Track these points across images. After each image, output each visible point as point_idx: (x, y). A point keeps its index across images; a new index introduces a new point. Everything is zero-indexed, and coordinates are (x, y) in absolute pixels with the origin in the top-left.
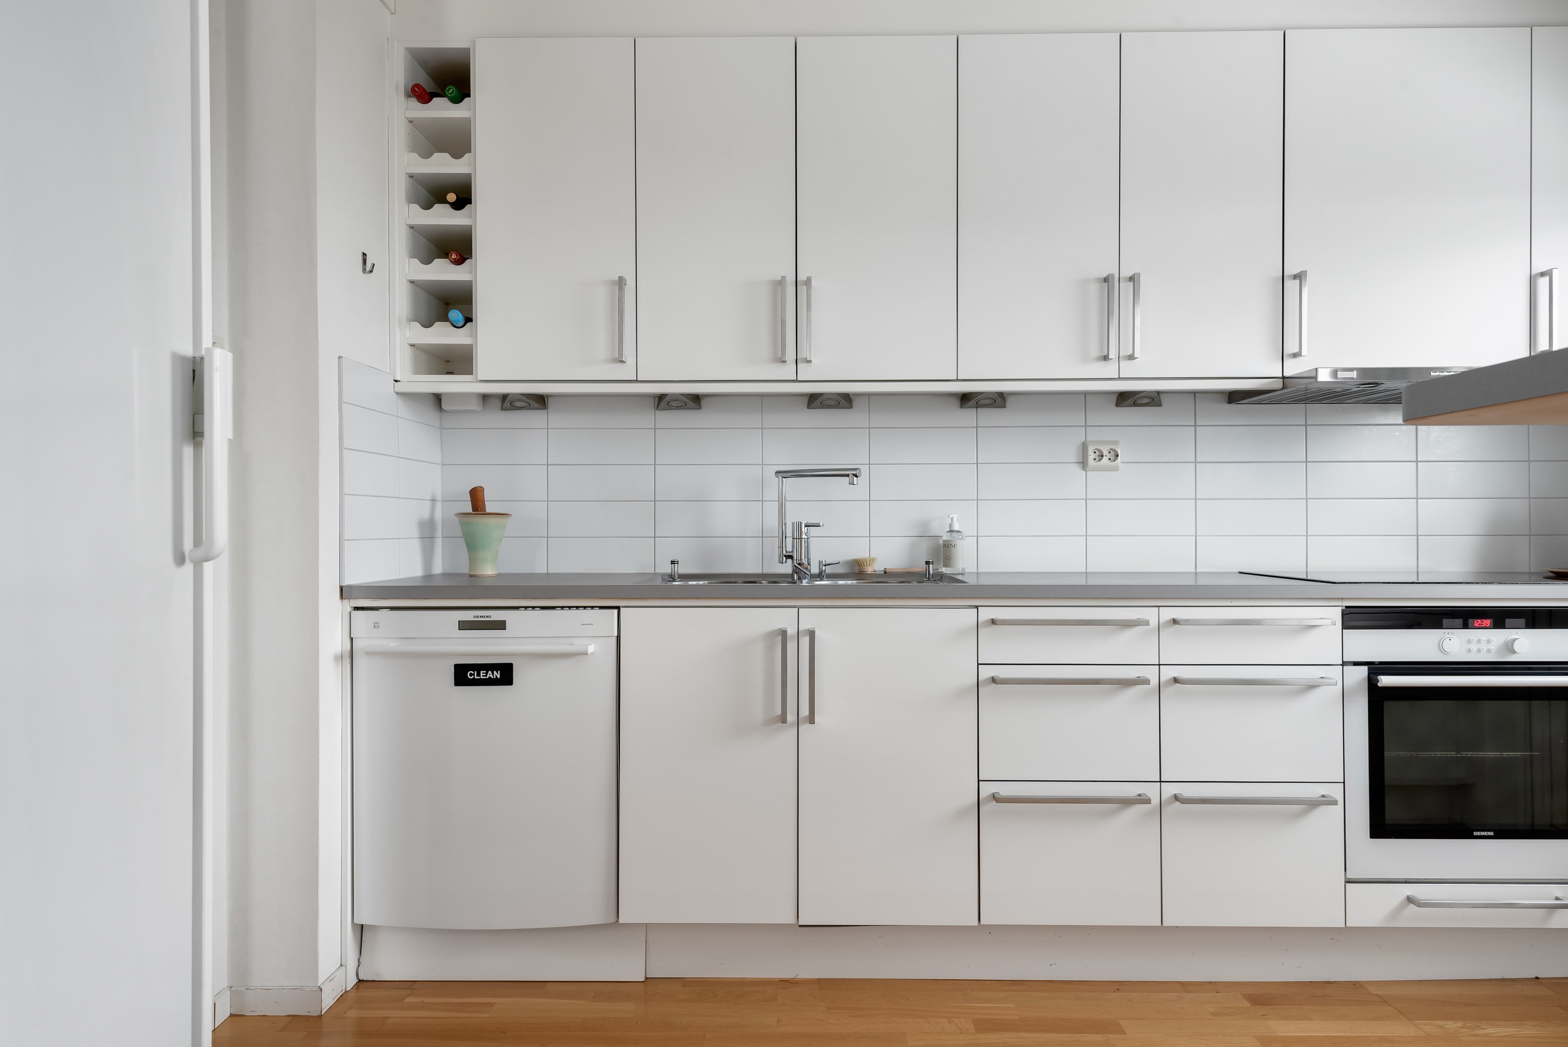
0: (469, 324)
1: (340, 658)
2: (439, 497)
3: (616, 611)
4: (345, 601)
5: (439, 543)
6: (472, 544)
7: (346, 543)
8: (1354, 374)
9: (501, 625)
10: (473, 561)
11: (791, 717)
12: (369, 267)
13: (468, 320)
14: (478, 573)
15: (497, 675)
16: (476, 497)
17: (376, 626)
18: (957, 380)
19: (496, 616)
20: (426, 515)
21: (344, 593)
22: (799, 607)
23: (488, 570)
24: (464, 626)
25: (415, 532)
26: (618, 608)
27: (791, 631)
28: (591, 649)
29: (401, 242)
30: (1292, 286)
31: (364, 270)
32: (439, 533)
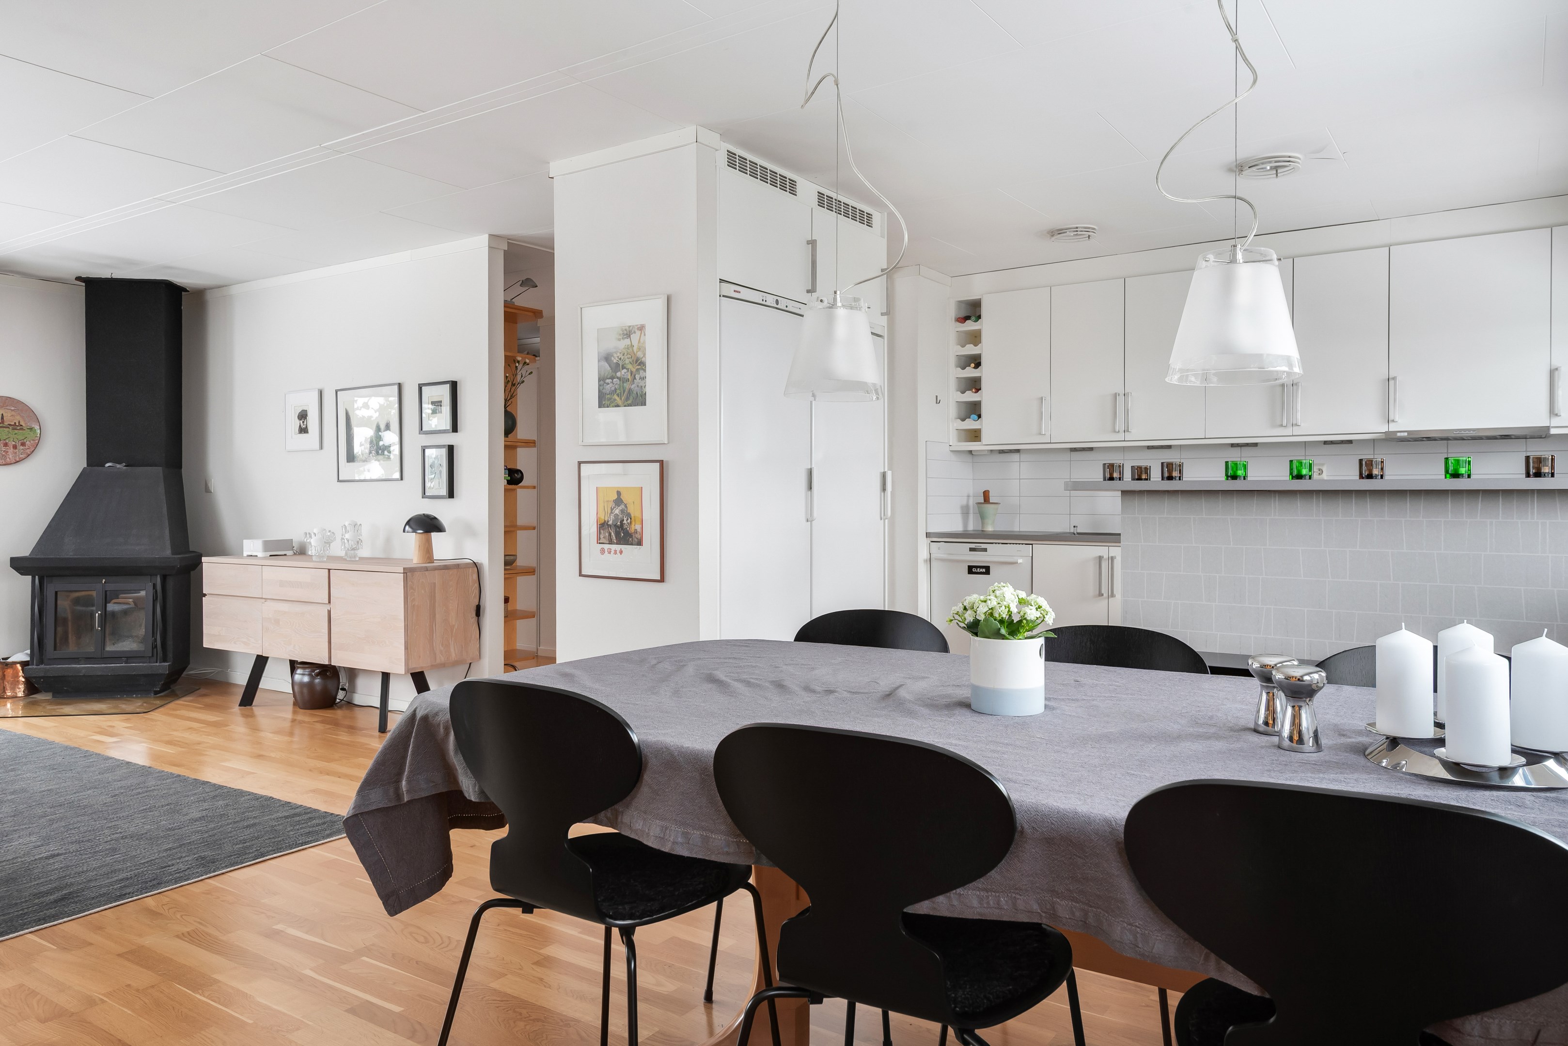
0: (980, 419)
1: (926, 561)
2: (971, 495)
3: (1031, 546)
4: (928, 538)
5: (971, 516)
6: (982, 517)
7: (928, 515)
8: (1406, 434)
9: (985, 550)
10: (983, 524)
11: (1105, 595)
12: (938, 402)
13: (979, 416)
14: (985, 530)
15: (984, 570)
16: (986, 495)
17: (939, 549)
18: (1205, 438)
19: (983, 546)
20: (964, 503)
21: (928, 535)
22: (1109, 546)
23: (990, 528)
24: (971, 550)
25: (959, 511)
26: (1032, 544)
27: (1106, 556)
28: (1020, 561)
29: (953, 384)
30: (1391, 382)
31: (937, 403)
32: (971, 511)
